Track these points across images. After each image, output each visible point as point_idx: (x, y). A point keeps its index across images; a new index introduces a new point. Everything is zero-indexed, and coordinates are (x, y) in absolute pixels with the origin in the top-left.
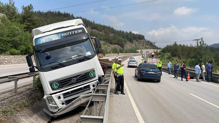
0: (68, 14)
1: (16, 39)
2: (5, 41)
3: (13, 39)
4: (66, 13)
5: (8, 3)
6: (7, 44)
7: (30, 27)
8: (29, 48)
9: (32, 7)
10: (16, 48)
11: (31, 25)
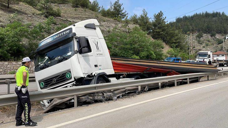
0: (217, 13)
1: (136, 46)
2: (127, 49)
3: (133, 46)
4: (216, 12)
5: (142, 14)
6: (128, 51)
7: (160, 33)
8: (151, 54)
9: (162, 13)
10: (137, 54)
11: (161, 31)
